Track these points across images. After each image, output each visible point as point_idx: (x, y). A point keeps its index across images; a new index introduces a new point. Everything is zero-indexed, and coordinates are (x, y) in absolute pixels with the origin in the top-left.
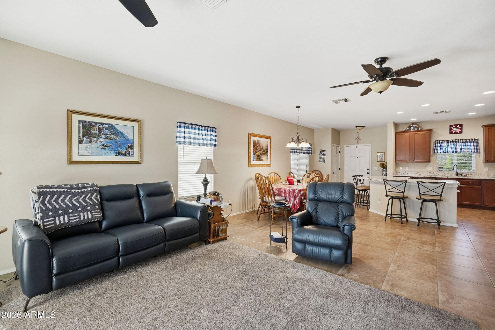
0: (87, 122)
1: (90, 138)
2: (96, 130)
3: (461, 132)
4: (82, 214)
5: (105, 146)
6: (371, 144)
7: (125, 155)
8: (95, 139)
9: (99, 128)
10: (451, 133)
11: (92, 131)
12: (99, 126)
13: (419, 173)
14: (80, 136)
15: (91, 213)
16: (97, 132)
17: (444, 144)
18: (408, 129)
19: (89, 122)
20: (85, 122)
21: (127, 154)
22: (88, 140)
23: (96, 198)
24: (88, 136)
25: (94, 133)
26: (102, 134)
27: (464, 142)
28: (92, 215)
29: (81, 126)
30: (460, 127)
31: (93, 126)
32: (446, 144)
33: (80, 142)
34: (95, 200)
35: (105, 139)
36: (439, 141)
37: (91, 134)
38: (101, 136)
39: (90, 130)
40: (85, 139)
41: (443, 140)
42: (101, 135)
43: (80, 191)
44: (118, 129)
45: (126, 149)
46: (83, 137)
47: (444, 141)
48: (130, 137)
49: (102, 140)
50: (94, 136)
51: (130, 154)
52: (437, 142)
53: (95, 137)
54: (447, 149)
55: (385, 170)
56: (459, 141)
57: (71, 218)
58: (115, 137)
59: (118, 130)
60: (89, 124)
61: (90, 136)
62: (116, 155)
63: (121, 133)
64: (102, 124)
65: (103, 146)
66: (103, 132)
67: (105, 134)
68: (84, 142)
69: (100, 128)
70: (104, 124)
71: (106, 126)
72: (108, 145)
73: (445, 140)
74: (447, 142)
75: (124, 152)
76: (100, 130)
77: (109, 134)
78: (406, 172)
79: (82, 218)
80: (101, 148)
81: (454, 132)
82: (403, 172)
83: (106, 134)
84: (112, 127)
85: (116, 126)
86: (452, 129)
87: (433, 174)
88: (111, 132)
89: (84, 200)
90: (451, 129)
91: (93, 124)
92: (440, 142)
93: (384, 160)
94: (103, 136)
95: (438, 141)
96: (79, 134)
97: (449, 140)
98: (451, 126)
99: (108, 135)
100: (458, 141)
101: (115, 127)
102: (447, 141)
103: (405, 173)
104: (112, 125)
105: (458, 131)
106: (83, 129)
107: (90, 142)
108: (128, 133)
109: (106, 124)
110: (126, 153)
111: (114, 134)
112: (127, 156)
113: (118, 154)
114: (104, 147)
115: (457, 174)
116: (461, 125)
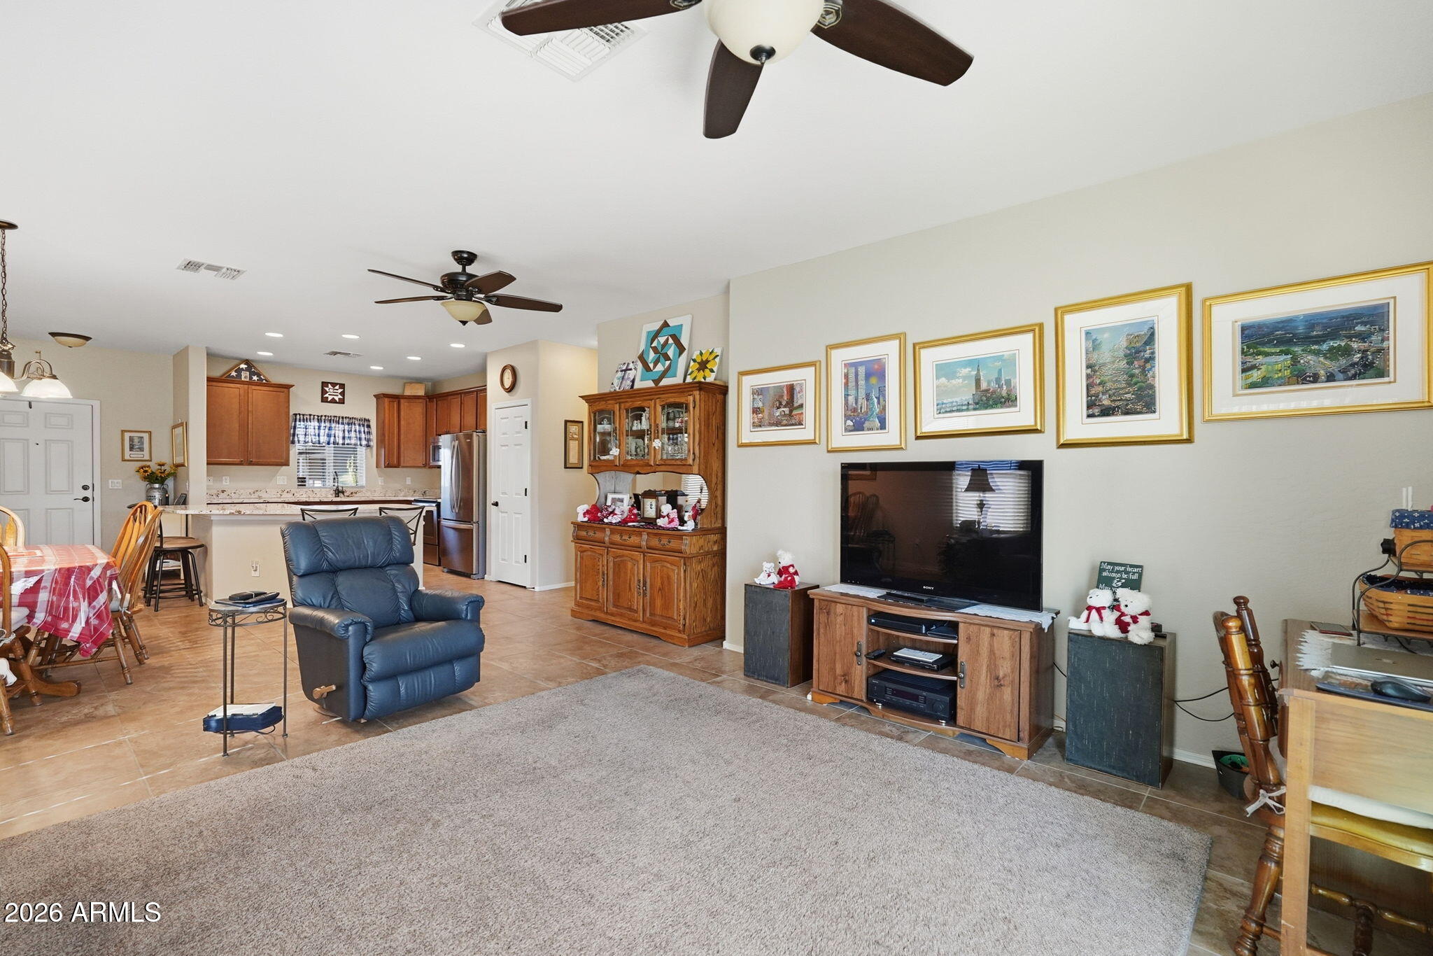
3: (342, 402)
6: (99, 402)
10: (324, 400)
13: (258, 493)
17: (312, 423)
18: (234, 374)
27: (348, 424)
30: (340, 390)
32: (316, 424)
36: (303, 415)
41: (310, 415)
47: (312, 417)
52: (298, 416)
54: (319, 435)
55: (157, 486)
56: (341, 419)
73: (314, 416)
74: (318, 420)
78: (223, 491)
81: (330, 398)
82: (216, 492)
86: (327, 392)
87: (290, 495)
90: (324, 392)
92: (304, 419)
93: (147, 457)
95: (300, 414)
97: (322, 416)
98: (324, 384)
100: (337, 420)
102: (318, 416)
103: (222, 495)
105: (337, 398)
115: (338, 492)
116: (342, 386)
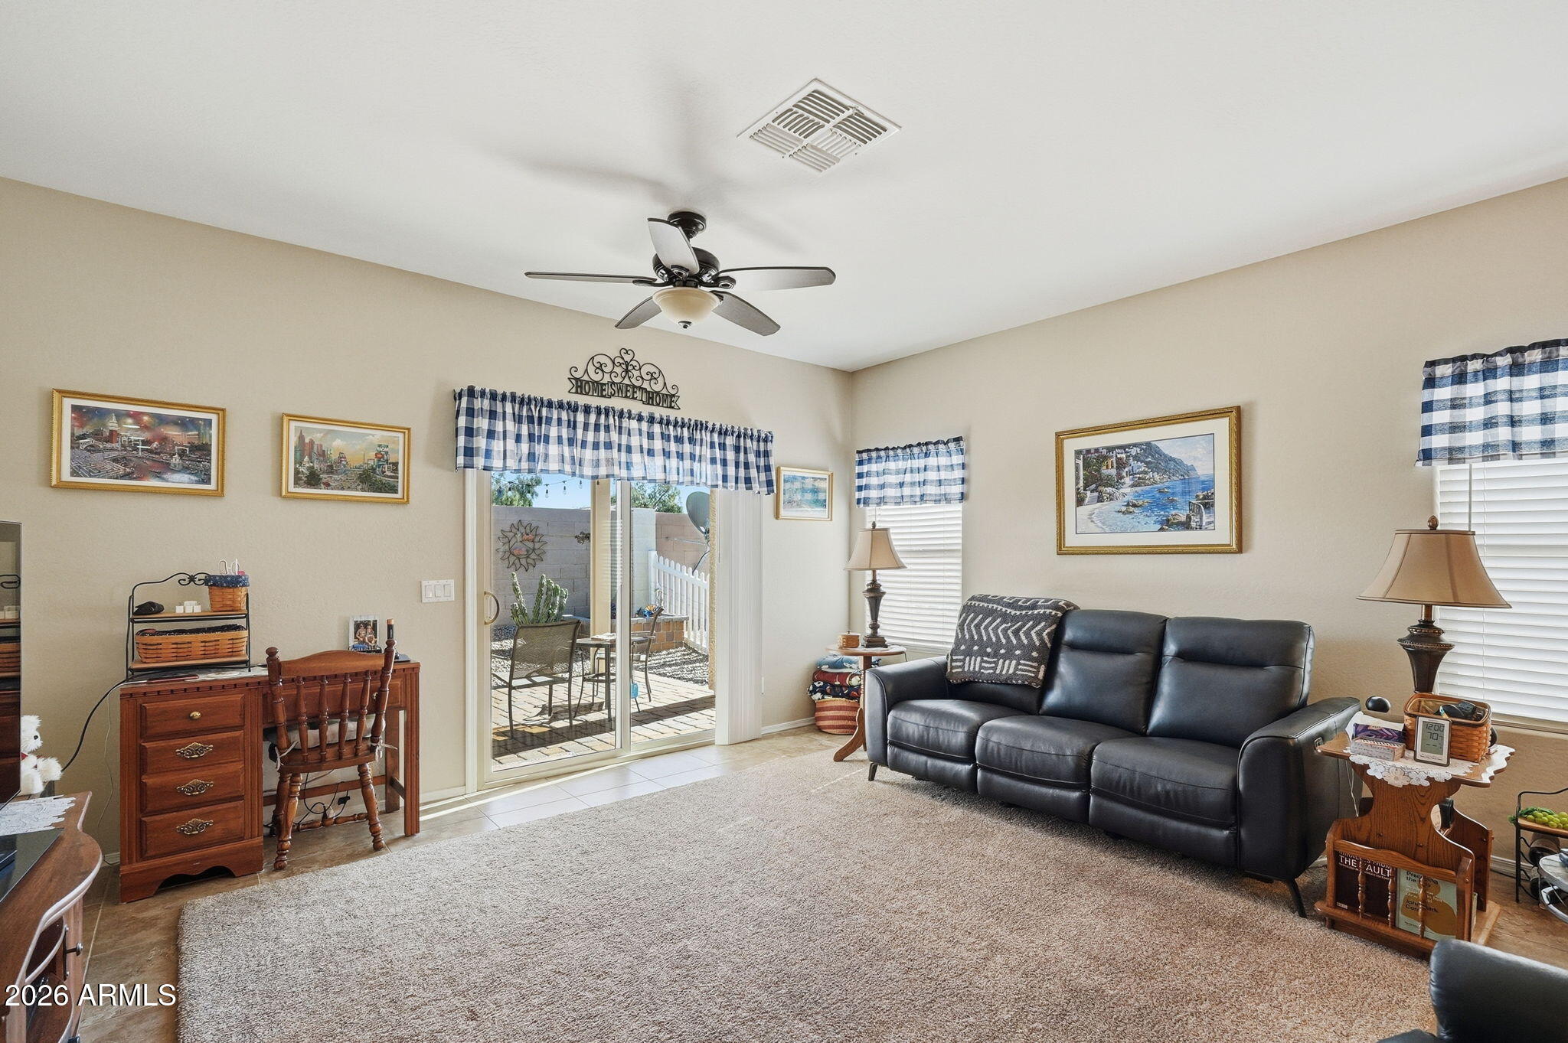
0: (1092, 451)
1: (1100, 488)
2: (1112, 467)
4: (1001, 661)
5: (1134, 506)
7: (1186, 525)
8: (1109, 490)
9: (1119, 460)
11: (1105, 471)
12: (1119, 456)
14: (1079, 489)
15: (1017, 663)
16: (1113, 472)
19: (1097, 450)
20: (1088, 451)
21: (1193, 524)
22: (1096, 494)
23: (1039, 634)
24: (1094, 485)
25: (1108, 476)
26: (1124, 474)
28: (1016, 669)
29: (1081, 463)
31: (1105, 458)
33: (1080, 502)
34: (1035, 638)
35: (1133, 486)
37: (1102, 480)
38: (1123, 481)
39: (1099, 471)
40: (1089, 493)
42: (1123, 478)
43: (1018, 613)
44: (1166, 452)
45: (1190, 510)
46: (1085, 490)
48: (1202, 470)
49: (1127, 491)
50: (1109, 482)
51: (1204, 524)
53: (1111, 486)
57: (983, 664)
58: (1157, 477)
59: (1166, 456)
60: (1096, 454)
61: (1100, 485)
62: (1161, 529)
63: (1176, 462)
64: (1123, 447)
65: (1128, 505)
66: (1126, 469)
67: (1131, 473)
68: (1087, 500)
69: (1121, 459)
70: (1128, 446)
71: (1134, 451)
72: (1141, 503)
75: (1183, 518)
76: (1121, 465)
77: (1141, 473)
79: (998, 672)
80: (1124, 513)
83: (1136, 474)
84: (1149, 448)
85: (1159, 444)
88: (1147, 463)
89: (1016, 633)
91: (1104, 452)
94: (1128, 480)
96: (1077, 483)
99: (1141, 476)
101: (1158, 450)
104: (1148, 444)
106: (1084, 470)
107: (1100, 499)
108: (1195, 458)
109: (1135, 445)
110: (1190, 521)
111: (1156, 468)
112: (1192, 528)
113: (1167, 524)
114: (1131, 509)
